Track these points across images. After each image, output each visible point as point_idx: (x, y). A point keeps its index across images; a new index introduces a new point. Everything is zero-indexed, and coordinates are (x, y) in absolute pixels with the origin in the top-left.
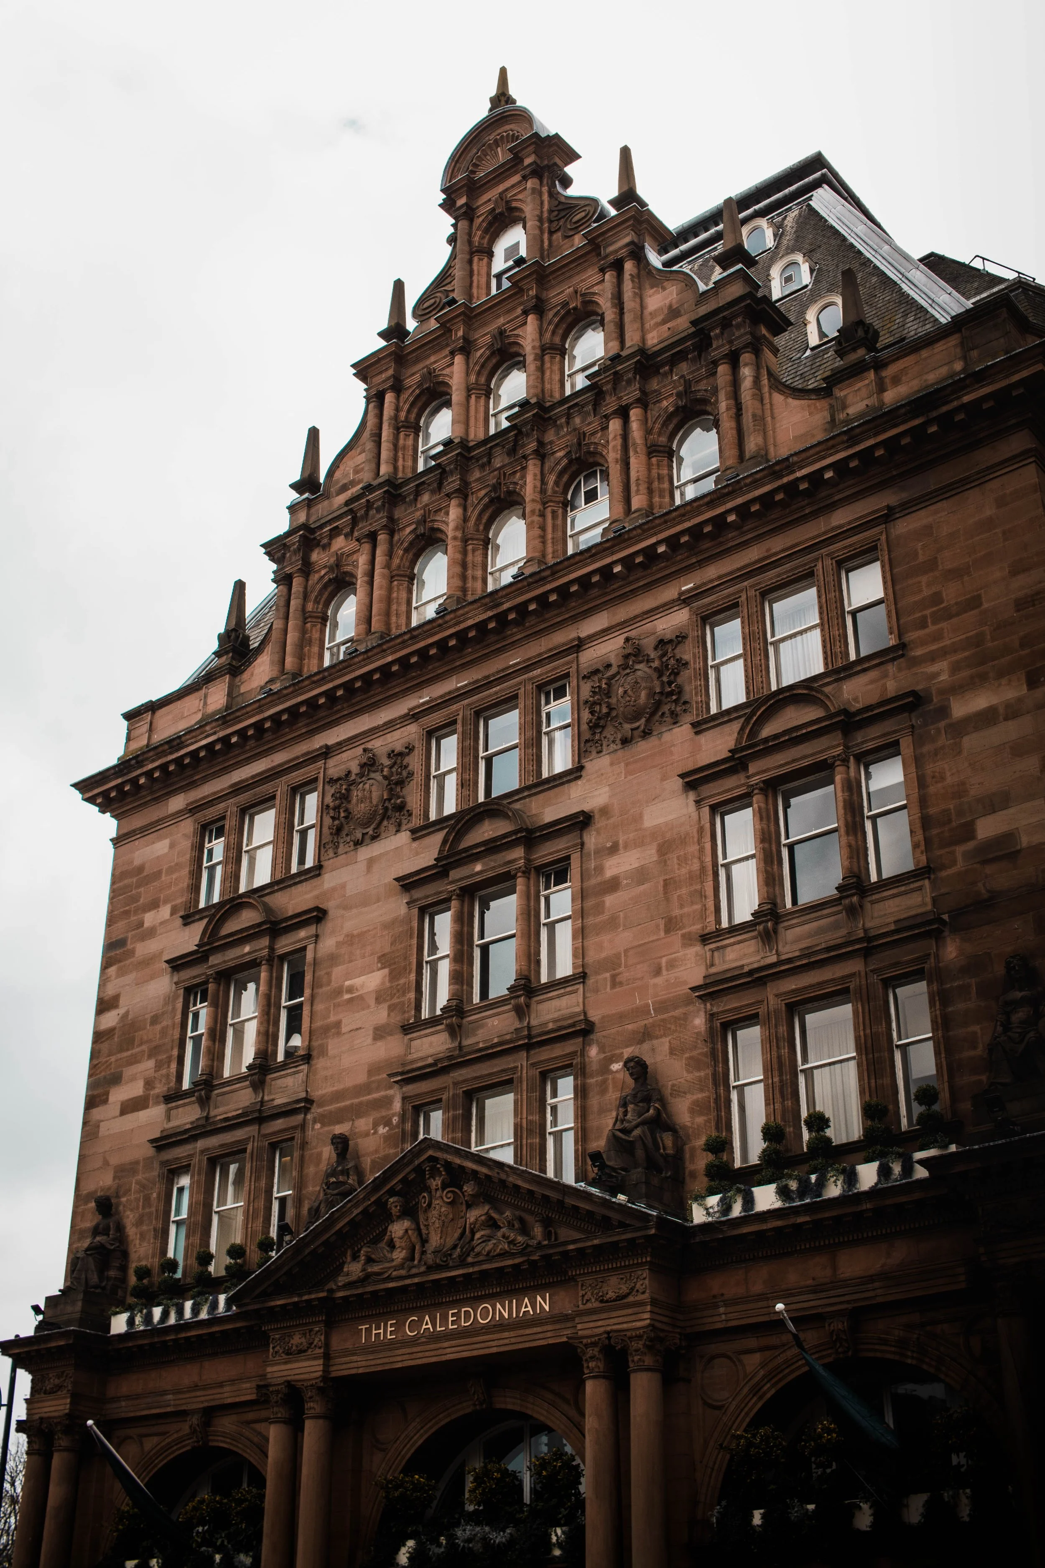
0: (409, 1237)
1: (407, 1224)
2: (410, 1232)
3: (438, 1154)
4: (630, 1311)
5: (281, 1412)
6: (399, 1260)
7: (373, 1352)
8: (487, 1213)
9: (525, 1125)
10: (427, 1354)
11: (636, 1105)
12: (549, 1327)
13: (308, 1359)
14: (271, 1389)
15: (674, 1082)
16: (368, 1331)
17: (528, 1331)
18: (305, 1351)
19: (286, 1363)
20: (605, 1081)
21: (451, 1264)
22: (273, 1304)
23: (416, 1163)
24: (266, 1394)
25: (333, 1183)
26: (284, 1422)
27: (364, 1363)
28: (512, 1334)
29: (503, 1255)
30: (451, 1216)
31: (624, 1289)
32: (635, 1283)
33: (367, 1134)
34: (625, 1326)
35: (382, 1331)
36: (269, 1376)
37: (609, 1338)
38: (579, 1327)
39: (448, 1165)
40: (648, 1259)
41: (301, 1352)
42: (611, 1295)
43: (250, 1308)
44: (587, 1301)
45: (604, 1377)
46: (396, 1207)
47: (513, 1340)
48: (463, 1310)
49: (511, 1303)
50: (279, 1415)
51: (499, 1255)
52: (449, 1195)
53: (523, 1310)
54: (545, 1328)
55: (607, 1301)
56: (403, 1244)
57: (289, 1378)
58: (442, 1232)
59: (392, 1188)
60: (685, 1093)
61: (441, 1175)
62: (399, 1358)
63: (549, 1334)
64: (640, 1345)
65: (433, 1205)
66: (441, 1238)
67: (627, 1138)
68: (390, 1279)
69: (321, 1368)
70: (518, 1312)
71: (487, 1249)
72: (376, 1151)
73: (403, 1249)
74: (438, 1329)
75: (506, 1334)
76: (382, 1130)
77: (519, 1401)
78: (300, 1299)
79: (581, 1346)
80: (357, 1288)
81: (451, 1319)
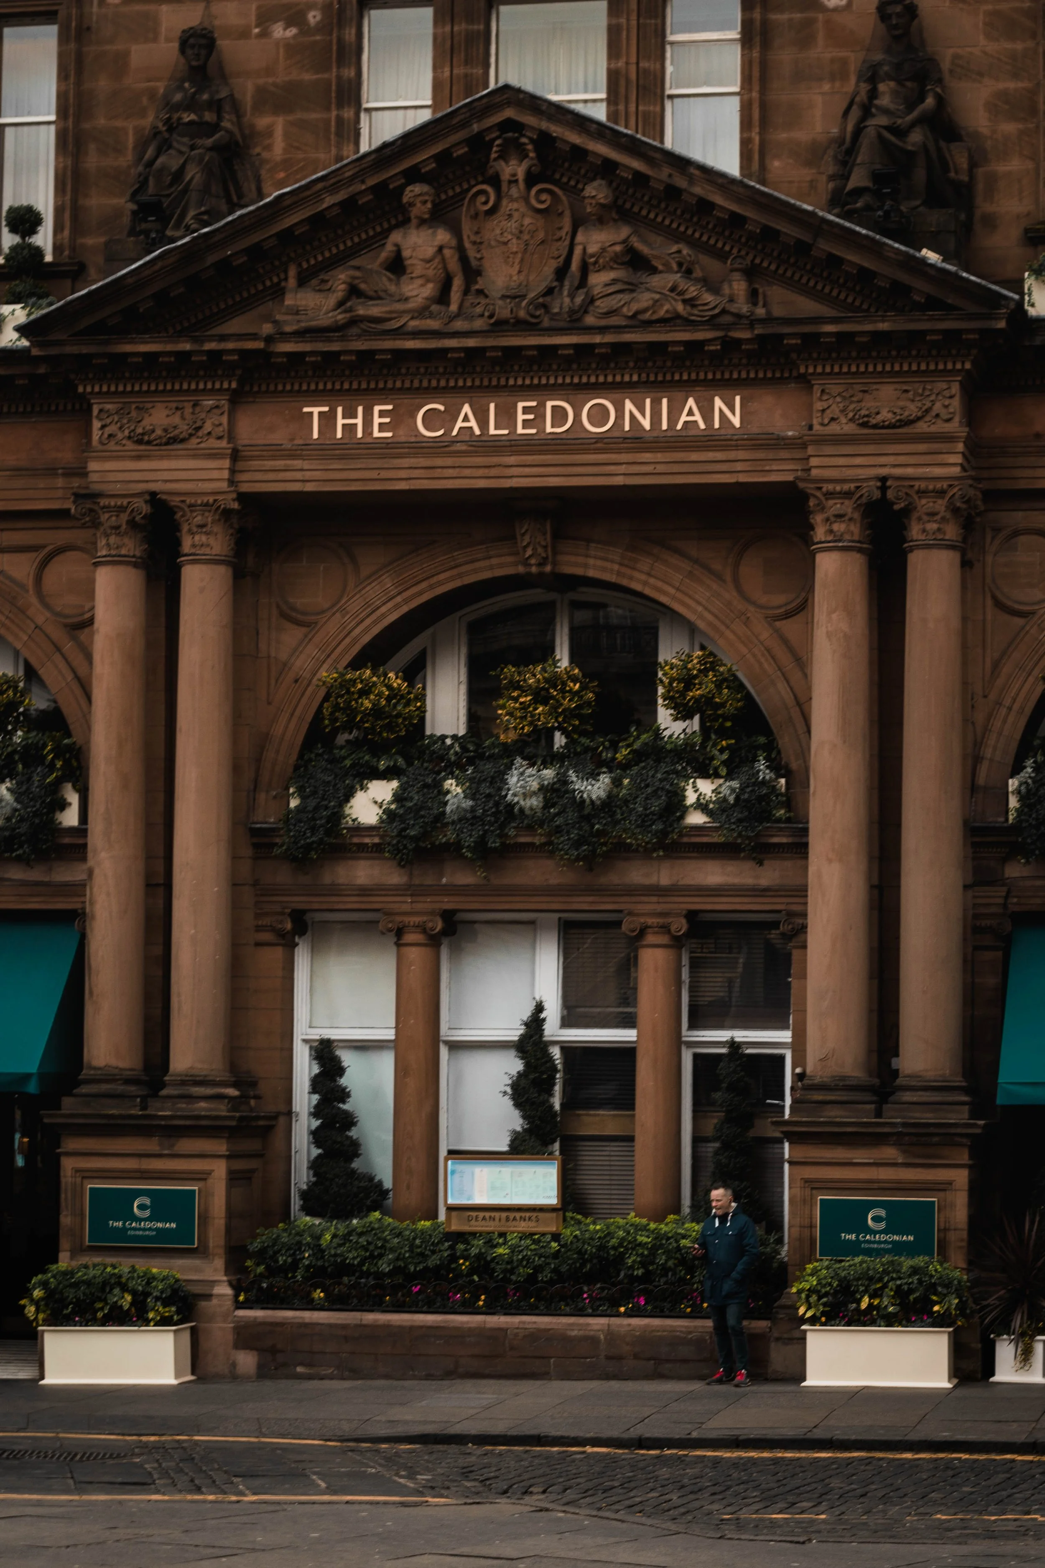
0: (443, 260)
1: (443, 236)
2: (447, 252)
3: (529, 120)
4: (922, 447)
5: (131, 546)
6: (419, 300)
7: (341, 458)
8: (624, 242)
9: (633, 76)
10: (467, 472)
11: (900, 83)
12: (741, 454)
13: (195, 457)
14: (103, 502)
15: (959, 51)
16: (328, 420)
17: (694, 456)
18: (183, 441)
19: (139, 458)
20: (809, 23)
21: (546, 323)
22: (128, 348)
23: (476, 127)
24: (91, 510)
25: (191, 123)
26: (135, 565)
27: (317, 475)
28: (660, 457)
29: (672, 320)
30: (541, 235)
31: (913, 409)
32: (933, 402)
33: (244, 34)
34: (910, 471)
35: (359, 421)
36: (94, 477)
37: (884, 489)
38: (814, 461)
39: (545, 141)
40: (968, 366)
41: (173, 440)
42: (885, 415)
43: (69, 349)
44: (833, 419)
45: (860, 550)
46: (425, 202)
47: (660, 468)
48: (549, 404)
49: (656, 404)
50: (124, 552)
51: (663, 321)
52: (544, 197)
53: (684, 418)
54: (732, 455)
55: (875, 426)
56: (431, 273)
57: (153, 487)
58: (522, 260)
59: (415, 168)
60: (981, 74)
61: (524, 156)
62: (403, 474)
63: (739, 466)
64: (940, 505)
65: (502, 210)
66: (520, 272)
67: (900, 144)
68: (399, 333)
69: (226, 474)
70: (672, 421)
71: (635, 307)
72: (269, 71)
73: (428, 281)
74: (492, 431)
75: (647, 457)
76: (280, 32)
77: (616, 567)
78: (196, 347)
79: (818, 494)
80: (329, 340)
81: (521, 417)
